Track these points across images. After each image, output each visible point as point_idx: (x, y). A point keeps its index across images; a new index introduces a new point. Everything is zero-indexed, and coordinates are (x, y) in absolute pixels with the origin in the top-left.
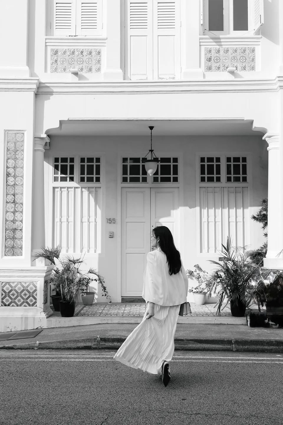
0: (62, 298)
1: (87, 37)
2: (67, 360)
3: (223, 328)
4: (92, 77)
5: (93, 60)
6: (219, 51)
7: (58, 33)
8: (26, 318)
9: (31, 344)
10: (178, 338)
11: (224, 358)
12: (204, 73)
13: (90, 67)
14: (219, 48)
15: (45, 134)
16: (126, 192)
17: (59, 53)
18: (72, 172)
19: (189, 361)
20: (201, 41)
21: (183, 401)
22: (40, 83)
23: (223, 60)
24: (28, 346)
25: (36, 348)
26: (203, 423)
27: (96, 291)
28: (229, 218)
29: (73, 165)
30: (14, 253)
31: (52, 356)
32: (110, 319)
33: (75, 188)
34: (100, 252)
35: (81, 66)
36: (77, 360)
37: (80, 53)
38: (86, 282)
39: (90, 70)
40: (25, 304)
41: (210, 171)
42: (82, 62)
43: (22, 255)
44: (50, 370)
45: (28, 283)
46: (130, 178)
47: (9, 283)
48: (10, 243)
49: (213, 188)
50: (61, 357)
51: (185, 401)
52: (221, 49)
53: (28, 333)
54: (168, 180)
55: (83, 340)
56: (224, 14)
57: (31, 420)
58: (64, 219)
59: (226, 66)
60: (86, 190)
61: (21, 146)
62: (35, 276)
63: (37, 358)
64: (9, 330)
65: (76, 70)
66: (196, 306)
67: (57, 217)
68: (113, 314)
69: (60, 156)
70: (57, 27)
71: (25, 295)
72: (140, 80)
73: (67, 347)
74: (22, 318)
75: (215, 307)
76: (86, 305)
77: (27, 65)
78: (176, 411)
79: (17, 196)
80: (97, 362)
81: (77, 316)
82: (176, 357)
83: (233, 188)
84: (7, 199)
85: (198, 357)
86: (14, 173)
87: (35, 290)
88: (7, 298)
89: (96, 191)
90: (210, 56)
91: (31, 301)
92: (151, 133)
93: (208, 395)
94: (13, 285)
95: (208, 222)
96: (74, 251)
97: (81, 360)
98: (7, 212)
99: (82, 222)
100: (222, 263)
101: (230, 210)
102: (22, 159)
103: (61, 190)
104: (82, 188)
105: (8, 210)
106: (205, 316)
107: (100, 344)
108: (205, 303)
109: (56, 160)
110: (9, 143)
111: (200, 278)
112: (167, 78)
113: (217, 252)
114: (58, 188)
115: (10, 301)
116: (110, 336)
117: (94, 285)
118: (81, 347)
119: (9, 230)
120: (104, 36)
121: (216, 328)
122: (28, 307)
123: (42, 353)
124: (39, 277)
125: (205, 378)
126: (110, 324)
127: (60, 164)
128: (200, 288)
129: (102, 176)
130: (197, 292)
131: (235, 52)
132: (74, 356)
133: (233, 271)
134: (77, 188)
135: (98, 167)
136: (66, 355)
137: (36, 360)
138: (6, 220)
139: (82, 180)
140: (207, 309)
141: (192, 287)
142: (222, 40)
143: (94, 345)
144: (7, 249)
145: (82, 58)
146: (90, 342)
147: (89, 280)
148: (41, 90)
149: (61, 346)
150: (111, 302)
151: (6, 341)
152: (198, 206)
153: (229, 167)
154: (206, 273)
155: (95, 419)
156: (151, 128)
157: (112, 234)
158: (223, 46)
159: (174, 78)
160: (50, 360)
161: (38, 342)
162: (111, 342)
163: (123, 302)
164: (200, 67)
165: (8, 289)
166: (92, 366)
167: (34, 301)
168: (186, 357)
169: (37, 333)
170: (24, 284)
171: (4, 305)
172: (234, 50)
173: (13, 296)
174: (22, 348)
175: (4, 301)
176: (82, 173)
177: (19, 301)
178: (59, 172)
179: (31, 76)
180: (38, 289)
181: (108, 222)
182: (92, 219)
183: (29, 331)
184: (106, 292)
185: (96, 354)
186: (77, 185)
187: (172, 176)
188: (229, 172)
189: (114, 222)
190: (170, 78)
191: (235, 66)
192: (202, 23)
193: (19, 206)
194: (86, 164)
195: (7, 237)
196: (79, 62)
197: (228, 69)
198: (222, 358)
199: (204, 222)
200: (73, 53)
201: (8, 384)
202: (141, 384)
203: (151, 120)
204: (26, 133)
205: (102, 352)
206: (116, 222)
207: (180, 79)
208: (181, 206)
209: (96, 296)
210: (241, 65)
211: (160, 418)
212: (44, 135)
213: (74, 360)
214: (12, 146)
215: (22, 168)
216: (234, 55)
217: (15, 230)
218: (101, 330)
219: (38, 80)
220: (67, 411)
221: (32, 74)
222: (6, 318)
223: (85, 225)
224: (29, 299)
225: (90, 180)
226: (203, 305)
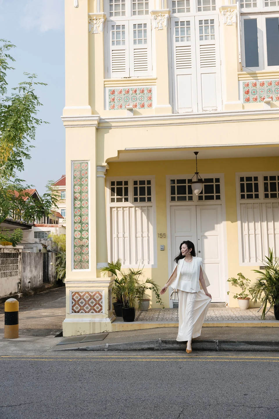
0: (124, 305)
1: (139, 78)
2: (135, 360)
3: (269, 331)
4: (145, 112)
5: (145, 97)
6: (255, 85)
7: (115, 76)
8: (94, 323)
9: (102, 346)
10: (230, 340)
11: (274, 358)
12: (243, 104)
13: (143, 104)
14: (256, 82)
15: (106, 162)
16: (175, 209)
17: (116, 93)
18: (126, 194)
19: (242, 360)
20: (239, 76)
21: (245, 396)
22: (100, 119)
23: (260, 92)
24: (99, 348)
25: (106, 350)
26: (266, 415)
27: (151, 298)
28: (268, 230)
29: (127, 188)
30: (82, 266)
31: (121, 356)
32: (167, 323)
33: (130, 207)
34: (153, 263)
35: (135, 103)
36: (144, 360)
37: (133, 92)
38: (142, 291)
39: (143, 106)
40: (92, 311)
41: (249, 189)
42: (135, 100)
43: (88, 268)
44: (123, 369)
45: (95, 293)
46: (178, 197)
47: (78, 293)
48: (78, 257)
49: (252, 204)
50: (130, 357)
51: (247, 396)
52: (257, 83)
53: (97, 336)
54: (212, 198)
55: (146, 342)
56: (258, 52)
57: (119, 412)
58: (121, 235)
59: (263, 98)
60: (139, 209)
61: (86, 174)
62: (100, 287)
63: (109, 358)
64: (79, 334)
65: (131, 107)
66: (240, 310)
67: (114, 234)
68: (169, 319)
69: (116, 180)
70: (113, 71)
71: (92, 303)
72: (186, 112)
73: (133, 348)
74: (90, 323)
75: (258, 312)
76: (143, 311)
77: (89, 105)
78: (241, 404)
79: (83, 218)
80: (162, 362)
81: (137, 321)
82: (230, 357)
83: (270, 204)
84: (75, 220)
85: (250, 357)
86: (80, 197)
87: (101, 299)
88: (77, 305)
89: (148, 210)
90: (247, 89)
91: (98, 308)
92: (196, 158)
93: (266, 391)
94: (82, 294)
95: (249, 235)
96: (130, 263)
97: (147, 360)
98: (75, 231)
99: (136, 237)
100: (264, 271)
101: (269, 223)
102: (87, 185)
103: (117, 210)
104: (135, 207)
105: (76, 229)
106: (251, 319)
107: (161, 346)
108: (249, 307)
109: (113, 183)
110: (76, 171)
111: (243, 285)
112: (210, 110)
113: (257, 261)
114: (114, 208)
115: (79, 308)
116: (169, 338)
117: (149, 293)
118: (145, 349)
119: (77, 246)
120: (155, 77)
121: (263, 331)
122: (95, 314)
123: (112, 354)
124: (104, 287)
125: (261, 376)
126: (167, 328)
127: (116, 187)
128: (244, 294)
129: (153, 196)
130: (241, 298)
131: (270, 85)
132: (140, 356)
133: (276, 279)
134: (131, 207)
135: (149, 189)
136: (133, 356)
137: (109, 360)
138: (75, 238)
139: (136, 200)
140: (251, 313)
141: (237, 294)
142: (258, 75)
143: (156, 346)
144: (76, 263)
145: (136, 96)
146: (153, 344)
147: (144, 289)
148: (101, 125)
149: (128, 347)
150: (164, 308)
151: (79, 344)
152: (239, 220)
153: (266, 185)
154: (249, 281)
155: (173, 411)
156: (196, 153)
157: (163, 247)
158: (259, 80)
159: (216, 110)
160: (121, 360)
161: (107, 344)
162: (171, 344)
163: (175, 308)
164: (239, 99)
165: (77, 297)
166: (158, 365)
167: (100, 308)
168: (239, 357)
169: (104, 336)
170: (91, 293)
171: (74, 312)
172: (270, 83)
173: (82, 304)
174: (94, 349)
175: (74, 308)
176: (136, 194)
177: (87, 308)
178: (116, 194)
179: (93, 113)
180: (103, 297)
181: (159, 236)
182: (145, 234)
183: (97, 334)
184: (159, 299)
185: (159, 354)
186: (131, 205)
187: (215, 195)
188: (266, 189)
189: (165, 236)
190: (213, 110)
191: (270, 97)
192: (240, 61)
193: (85, 225)
194: (138, 186)
195: (75, 252)
196: (133, 100)
197: (264, 100)
198: (271, 358)
199: (245, 235)
200: (128, 92)
201: (91, 381)
202: (205, 381)
203: (197, 147)
204: (89, 163)
205: (164, 353)
206: (166, 237)
207: (221, 111)
208: (224, 220)
209: (151, 303)
210: (276, 96)
211: (229, 410)
212: (105, 164)
213: (141, 360)
214: (78, 174)
215: (87, 192)
216: (269, 87)
217: (82, 246)
218: (161, 333)
219: (99, 117)
220: (147, 404)
221: (94, 112)
222: (77, 323)
223: (140, 240)
224: (96, 306)
225: (142, 200)
226: (248, 310)
